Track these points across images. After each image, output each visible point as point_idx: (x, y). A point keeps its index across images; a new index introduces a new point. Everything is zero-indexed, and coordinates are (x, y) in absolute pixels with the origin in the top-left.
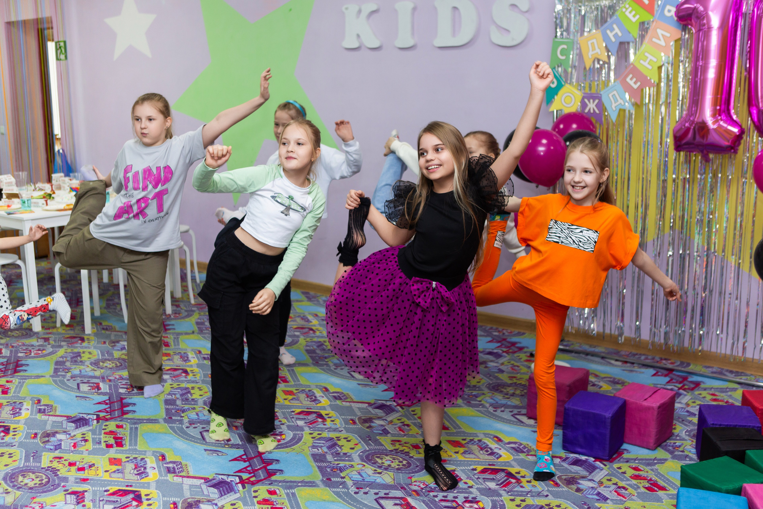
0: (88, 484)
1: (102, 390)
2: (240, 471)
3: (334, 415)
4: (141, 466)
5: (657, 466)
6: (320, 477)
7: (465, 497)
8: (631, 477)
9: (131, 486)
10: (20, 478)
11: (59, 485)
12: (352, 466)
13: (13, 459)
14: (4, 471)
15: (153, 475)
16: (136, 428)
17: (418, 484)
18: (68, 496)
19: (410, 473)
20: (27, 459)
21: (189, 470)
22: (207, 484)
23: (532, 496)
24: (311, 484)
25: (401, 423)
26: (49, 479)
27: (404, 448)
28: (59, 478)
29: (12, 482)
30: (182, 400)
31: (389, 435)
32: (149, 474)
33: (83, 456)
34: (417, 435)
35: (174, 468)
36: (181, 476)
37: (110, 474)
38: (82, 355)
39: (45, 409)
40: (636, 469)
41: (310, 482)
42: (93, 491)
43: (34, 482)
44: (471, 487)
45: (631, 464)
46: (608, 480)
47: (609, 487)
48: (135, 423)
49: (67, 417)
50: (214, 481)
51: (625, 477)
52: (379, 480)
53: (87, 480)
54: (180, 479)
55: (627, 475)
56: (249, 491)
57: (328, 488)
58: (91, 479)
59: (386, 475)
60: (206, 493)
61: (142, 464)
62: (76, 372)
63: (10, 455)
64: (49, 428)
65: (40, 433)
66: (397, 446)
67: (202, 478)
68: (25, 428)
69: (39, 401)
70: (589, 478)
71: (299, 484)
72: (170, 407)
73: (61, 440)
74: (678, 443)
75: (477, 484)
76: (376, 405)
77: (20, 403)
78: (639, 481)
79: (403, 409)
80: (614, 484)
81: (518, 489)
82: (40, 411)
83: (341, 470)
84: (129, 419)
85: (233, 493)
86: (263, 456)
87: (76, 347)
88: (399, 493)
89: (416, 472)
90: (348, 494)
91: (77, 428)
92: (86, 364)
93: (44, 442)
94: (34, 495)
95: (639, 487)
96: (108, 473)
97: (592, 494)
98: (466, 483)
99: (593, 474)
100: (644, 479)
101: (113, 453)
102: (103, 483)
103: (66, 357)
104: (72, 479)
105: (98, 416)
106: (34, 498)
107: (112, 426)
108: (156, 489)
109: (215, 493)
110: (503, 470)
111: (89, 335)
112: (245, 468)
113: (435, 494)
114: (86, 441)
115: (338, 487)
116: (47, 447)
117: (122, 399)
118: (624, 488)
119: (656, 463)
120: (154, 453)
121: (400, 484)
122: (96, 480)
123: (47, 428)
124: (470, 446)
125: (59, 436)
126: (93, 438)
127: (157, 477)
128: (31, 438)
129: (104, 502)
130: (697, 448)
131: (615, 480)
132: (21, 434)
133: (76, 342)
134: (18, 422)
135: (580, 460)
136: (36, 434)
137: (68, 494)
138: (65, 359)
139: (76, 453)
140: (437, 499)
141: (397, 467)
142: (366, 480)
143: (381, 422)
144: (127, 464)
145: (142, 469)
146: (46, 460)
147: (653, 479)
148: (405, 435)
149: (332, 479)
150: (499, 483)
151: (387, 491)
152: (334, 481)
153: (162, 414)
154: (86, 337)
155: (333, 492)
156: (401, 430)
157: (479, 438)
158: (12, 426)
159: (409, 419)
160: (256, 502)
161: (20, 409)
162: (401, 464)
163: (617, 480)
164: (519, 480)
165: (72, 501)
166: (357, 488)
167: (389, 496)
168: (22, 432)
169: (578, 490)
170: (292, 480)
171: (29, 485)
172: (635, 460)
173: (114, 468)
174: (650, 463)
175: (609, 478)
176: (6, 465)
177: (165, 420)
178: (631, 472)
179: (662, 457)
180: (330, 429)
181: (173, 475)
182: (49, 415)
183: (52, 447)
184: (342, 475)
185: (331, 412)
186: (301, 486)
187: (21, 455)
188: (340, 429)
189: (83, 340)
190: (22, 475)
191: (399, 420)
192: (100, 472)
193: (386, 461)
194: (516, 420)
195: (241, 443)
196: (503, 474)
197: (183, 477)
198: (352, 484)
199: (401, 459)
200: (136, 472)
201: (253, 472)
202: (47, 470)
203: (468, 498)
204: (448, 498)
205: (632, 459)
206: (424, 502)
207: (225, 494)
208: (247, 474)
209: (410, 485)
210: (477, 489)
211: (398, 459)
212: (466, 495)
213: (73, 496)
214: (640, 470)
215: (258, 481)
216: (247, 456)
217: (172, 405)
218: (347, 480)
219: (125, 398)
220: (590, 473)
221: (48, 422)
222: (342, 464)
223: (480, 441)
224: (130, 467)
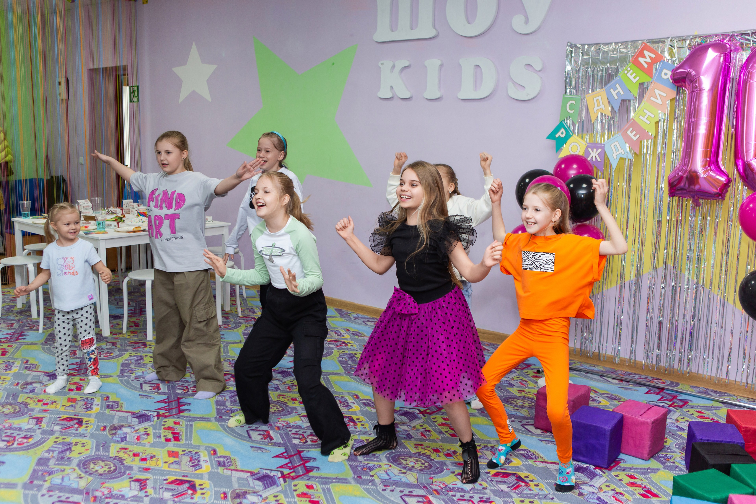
0: (150, 473)
1: (162, 390)
2: (281, 467)
3: (364, 420)
4: (195, 459)
5: (650, 475)
6: (352, 475)
7: (480, 498)
8: (627, 484)
9: (187, 476)
10: (92, 466)
11: (124, 473)
12: (380, 466)
13: (86, 448)
14: (78, 458)
15: (206, 467)
16: (191, 425)
17: (438, 484)
18: (133, 483)
19: (431, 474)
20: (97, 449)
21: (237, 464)
22: (253, 477)
23: (539, 498)
24: (344, 481)
25: (423, 428)
26: (116, 467)
27: (426, 451)
28: (125, 467)
29: (84, 468)
30: (231, 401)
31: (412, 439)
32: (203, 466)
33: (145, 448)
34: (437, 440)
35: (224, 462)
36: (230, 469)
37: (169, 465)
38: (145, 359)
39: (112, 405)
40: (631, 477)
41: (343, 479)
42: (154, 479)
43: (104, 469)
44: (485, 488)
45: (628, 473)
46: (607, 486)
47: (608, 493)
48: (190, 421)
49: (132, 413)
50: (259, 475)
51: (622, 484)
52: (404, 480)
53: (149, 469)
54: (228, 472)
55: (624, 482)
56: (289, 485)
57: (359, 485)
58: (153, 469)
59: (410, 475)
60: (252, 485)
61: (196, 457)
62: (140, 373)
63: (83, 445)
64: (116, 422)
65: (108, 426)
66: (420, 449)
67: (248, 472)
68: (95, 421)
69: (108, 398)
70: (590, 484)
71: (334, 481)
72: (221, 407)
73: (126, 433)
74: (669, 455)
75: (490, 485)
76: (401, 412)
77: (92, 399)
78: (634, 488)
79: (425, 416)
80: (612, 490)
81: (527, 491)
82: (108, 407)
83: (370, 469)
84: (185, 417)
85: (276, 486)
86: (301, 454)
87: (139, 352)
88: (421, 492)
89: (437, 473)
90: (376, 491)
91: (140, 423)
92: (148, 366)
93: (112, 435)
94: (103, 481)
95: (634, 494)
96: (167, 464)
97: (593, 499)
98: (481, 485)
99: (593, 480)
100: (639, 486)
101: (172, 446)
102: (163, 473)
103: (131, 360)
104: (136, 468)
105: (158, 413)
106: (103, 483)
107: (170, 422)
108: (209, 480)
109: (260, 486)
110: (513, 474)
111: (151, 341)
112: (286, 464)
113: (453, 493)
114: (148, 435)
115: (368, 484)
116: (114, 438)
117: (179, 399)
118: (621, 494)
119: (649, 473)
120: (207, 448)
121: (422, 483)
122: (156, 470)
123: (114, 422)
124: (484, 452)
125: (125, 430)
126: (154, 433)
127: (210, 469)
128: (101, 430)
129: (164, 489)
130: (685, 460)
131: (613, 486)
132: (92, 426)
133: (139, 347)
134: (89, 416)
135: (582, 468)
136: (105, 427)
137: (133, 481)
138: (129, 361)
139: (139, 445)
140: (455, 498)
141: (420, 468)
142: (392, 479)
143: (406, 428)
144: (183, 457)
145: (197, 461)
146: (114, 450)
147: (647, 486)
148: (426, 440)
149: (363, 477)
150: (510, 485)
151: (411, 490)
152: (364, 479)
153: (214, 414)
154: (148, 343)
155: (363, 488)
156: (423, 435)
157: (492, 445)
158: (85, 419)
159: (430, 426)
160: (295, 495)
161: (92, 405)
162: (423, 466)
163: (615, 487)
164: (528, 483)
165: (136, 488)
166: (385, 486)
167: (413, 494)
168: (93, 424)
169: (580, 494)
170: (327, 476)
171: (99, 472)
172: (631, 469)
173: (172, 460)
174: (645, 472)
175: (608, 484)
176: (80, 453)
177: (216, 419)
178: (627, 480)
179: (655, 467)
180: (360, 432)
181: (223, 468)
182: (117, 411)
183: (119, 439)
184: (372, 473)
185: (361, 417)
186: (335, 482)
187: (93, 445)
188: (369, 433)
189: (145, 345)
190: (93, 463)
191: (421, 426)
192: (160, 463)
193: (410, 463)
194: (524, 429)
195: (282, 442)
196: (513, 478)
197: (232, 470)
198: (380, 482)
199: (423, 462)
200: (191, 464)
201: (293, 468)
202: (114, 459)
203: (482, 498)
204: (465, 498)
205: (628, 468)
206: (444, 500)
207: (269, 487)
208: (288, 470)
209: (432, 484)
210: (491, 490)
211: (420, 461)
212: (481, 496)
213: (137, 484)
214: (635, 478)
215: (298, 477)
216: (287, 454)
217: (222, 406)
218: (375, 478)
219: (182, 398)
220: (591, 479)
221: (116, 417)
222: (371, 464)
223: (493, 447)
224: (186, 459)
